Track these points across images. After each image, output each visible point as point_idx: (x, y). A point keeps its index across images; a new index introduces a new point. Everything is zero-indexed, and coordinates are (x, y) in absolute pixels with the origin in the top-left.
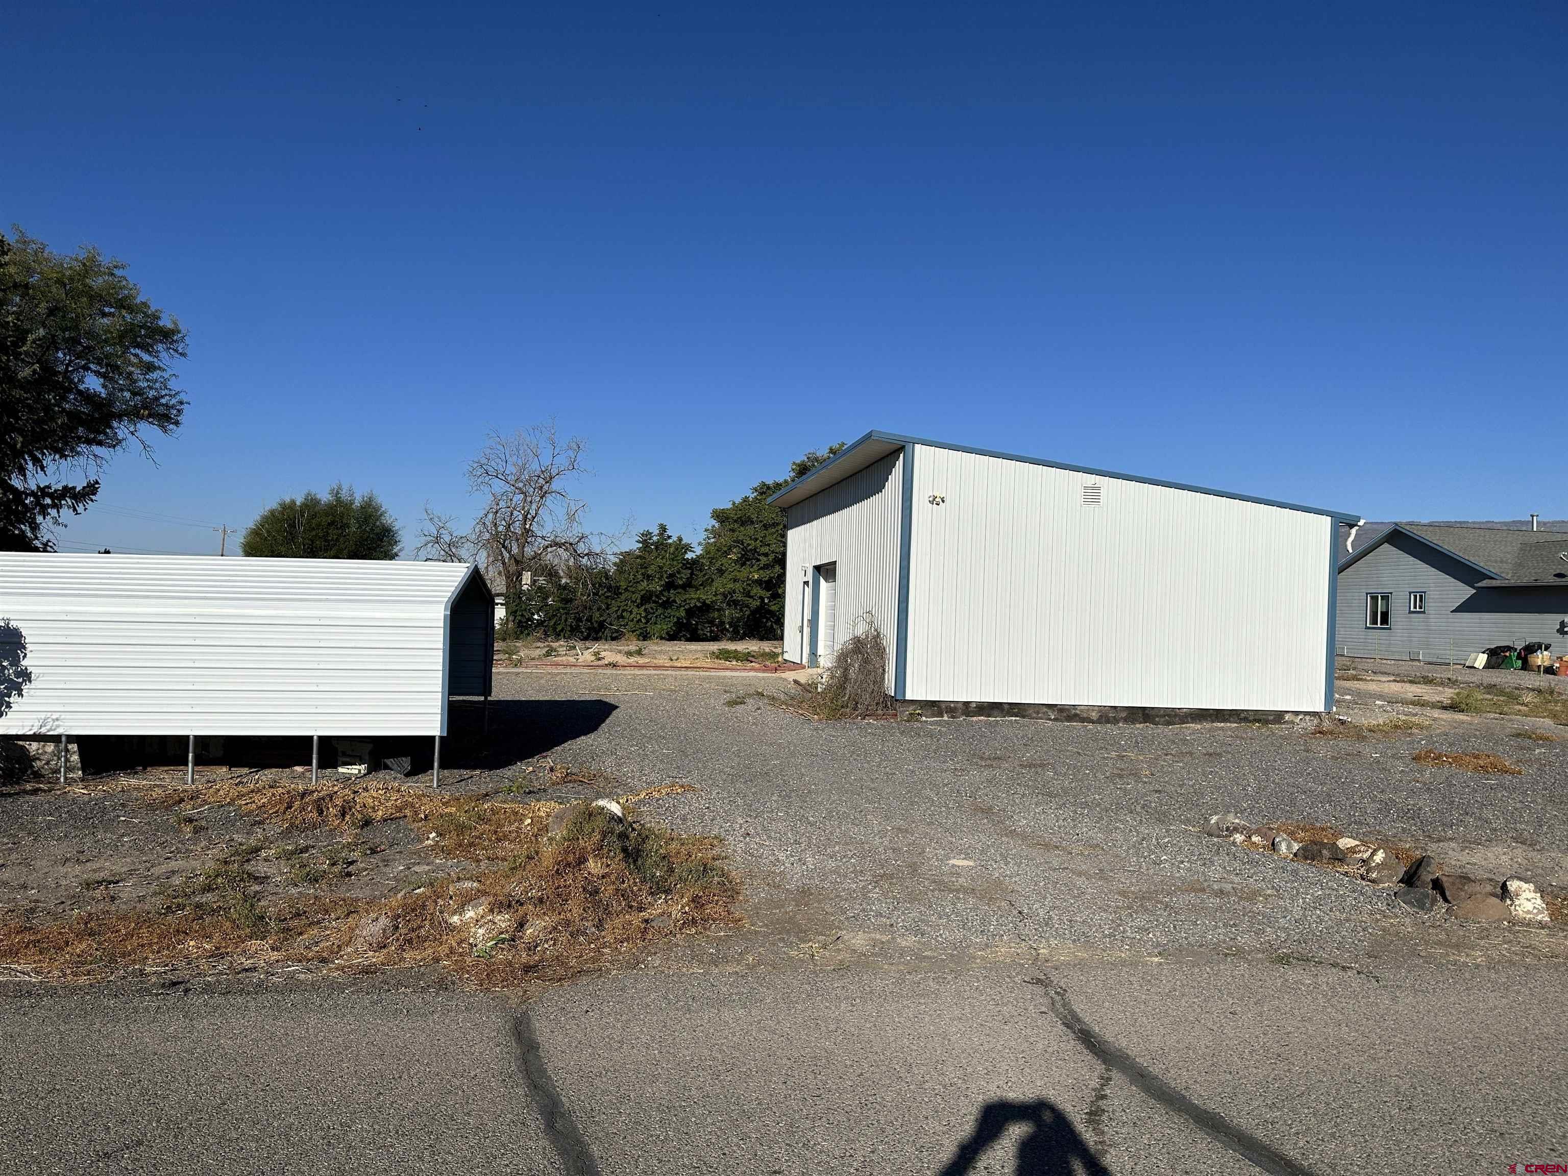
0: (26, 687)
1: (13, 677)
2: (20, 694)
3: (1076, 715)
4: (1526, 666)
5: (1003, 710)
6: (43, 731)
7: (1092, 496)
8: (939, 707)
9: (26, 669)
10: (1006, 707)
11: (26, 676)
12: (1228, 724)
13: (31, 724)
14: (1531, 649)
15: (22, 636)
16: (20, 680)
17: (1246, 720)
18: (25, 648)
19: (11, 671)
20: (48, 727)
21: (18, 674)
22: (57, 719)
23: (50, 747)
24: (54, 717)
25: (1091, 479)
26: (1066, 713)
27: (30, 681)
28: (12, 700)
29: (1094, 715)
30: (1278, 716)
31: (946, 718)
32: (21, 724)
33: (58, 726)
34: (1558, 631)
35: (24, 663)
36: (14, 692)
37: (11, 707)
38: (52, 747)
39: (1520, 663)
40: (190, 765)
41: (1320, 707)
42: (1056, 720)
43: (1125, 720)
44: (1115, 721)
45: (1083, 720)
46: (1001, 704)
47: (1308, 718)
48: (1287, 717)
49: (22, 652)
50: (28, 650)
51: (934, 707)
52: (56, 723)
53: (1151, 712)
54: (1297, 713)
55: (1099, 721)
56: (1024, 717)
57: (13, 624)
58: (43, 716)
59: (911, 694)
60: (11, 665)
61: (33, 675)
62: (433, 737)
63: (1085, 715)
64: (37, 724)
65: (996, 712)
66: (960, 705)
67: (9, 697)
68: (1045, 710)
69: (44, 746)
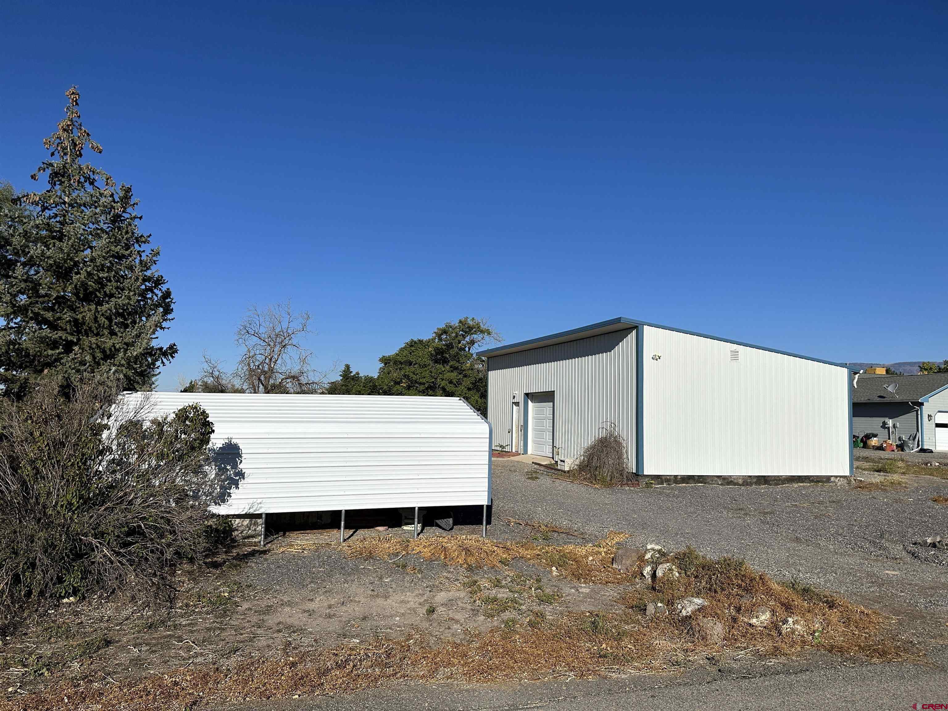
0: (242, 482)
1: (232, 476)
2: (237, 488)
3: (732, 481)
4: (865, 446)
5: (694, 480)
6: (251, 511)
7: (735, 355)
8: (661, 479)
9: (241, 470)
10: (696, 478)
11: (242, 475)
12: (805, 484)
13: (244, 507)
14: (868, 437)
15: (239, 449)
16: (237, 478)
17: (812, 481)
18: (241, 457)
19: (232, 472)
20: (254, 509)
21: (236, 474)
22: (260, 503)
23: (247, 522)
24: (258, 502)
25: (735, 347)
26: (726, 480)
27: (244, 479)
28: (231, 491)
29: (740, 481)
30: (828, 479)
31: (665, 485)
32: (237, 507)
33: (261, 508)
34: (881, 427)
35: (241, 466)
36: (233, 486)
37: (231, 496)
38: (248, 522)
39: (862, 445)
40: (342, 529)
41: (847, 473)
42: (722, 484)
43: (756, 483)
44: (751, 484)
45: (735, 484)
46: (693, 476)
47: (841, 479)
48: (832, 479)
49: (239, 459)
50: (243, 458)
51: (658, 478)
52: (260, 505)
53: (769, 479)
54: (836, 477)
55: (743, 485)
56: (705, 483)
57: (234, 441)
58: (251, 501)
59: (647, 471)
60: (232, 468)
61: (246, 474)
62: (483, 506)
63: (736, 481)
64: (247, 507)
65: (691, 481)
66: (672, 477)
67: (230, 489)
68: (716, 479)
69: (243, 521)
